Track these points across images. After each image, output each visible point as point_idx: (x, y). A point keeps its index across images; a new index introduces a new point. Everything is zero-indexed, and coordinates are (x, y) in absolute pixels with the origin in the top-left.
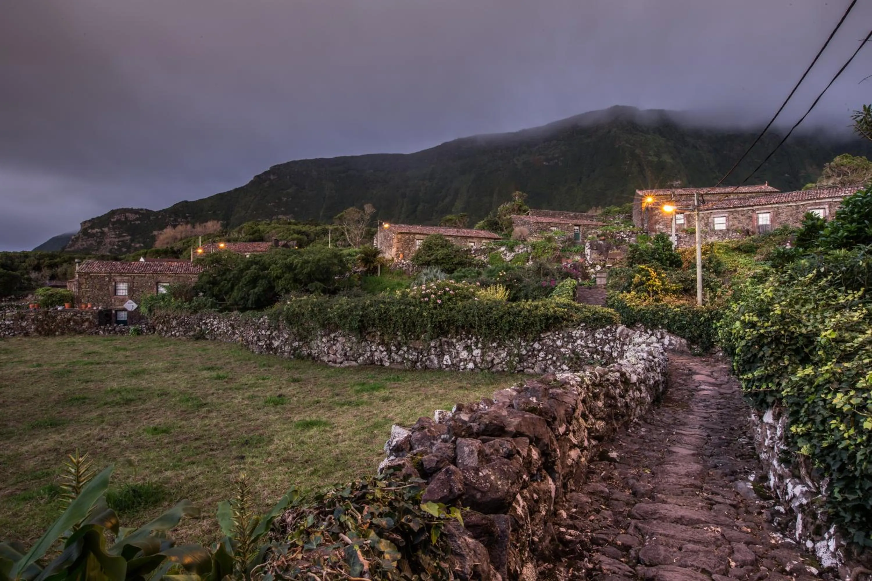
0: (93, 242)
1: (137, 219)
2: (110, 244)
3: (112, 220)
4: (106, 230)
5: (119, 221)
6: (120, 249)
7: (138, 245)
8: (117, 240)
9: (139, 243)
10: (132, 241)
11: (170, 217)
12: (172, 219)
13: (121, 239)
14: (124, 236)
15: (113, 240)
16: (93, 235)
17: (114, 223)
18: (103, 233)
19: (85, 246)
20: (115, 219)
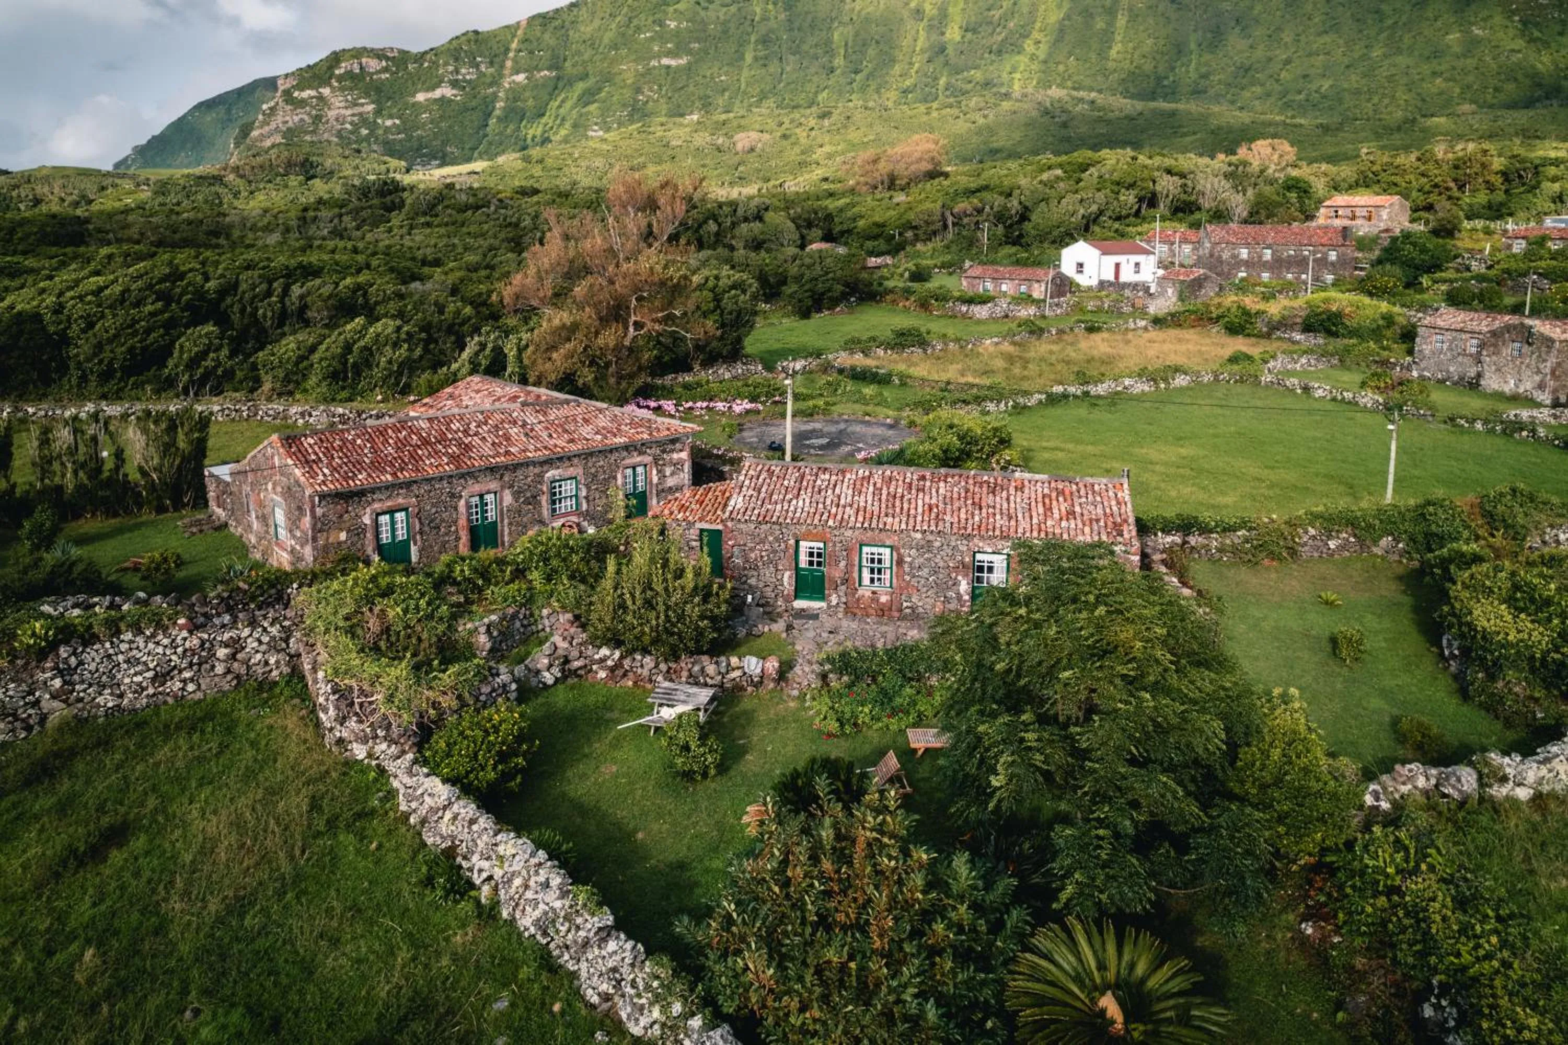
0: (306, 118)
1: (385, 70)
2: (337, 120)
3: (337, 72)
4: (326, 91)
5: (349, 75)
6: (355, 131)
7: (389, 123)
8: (349, 112)
9: (391, 117)
10: (378, 112)
11: (446, 64)
12: (451, 68)
13: (357, 110)
14: (362, 105)
15: (343, 112)
16: (302, 103)
17: (340, 79)
18: (321, 98)
19: (290, 124)
20: (342, 71)
